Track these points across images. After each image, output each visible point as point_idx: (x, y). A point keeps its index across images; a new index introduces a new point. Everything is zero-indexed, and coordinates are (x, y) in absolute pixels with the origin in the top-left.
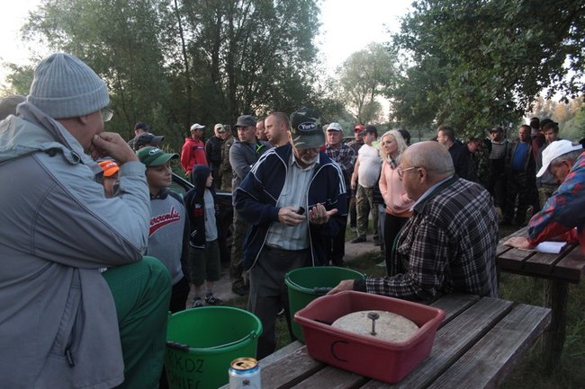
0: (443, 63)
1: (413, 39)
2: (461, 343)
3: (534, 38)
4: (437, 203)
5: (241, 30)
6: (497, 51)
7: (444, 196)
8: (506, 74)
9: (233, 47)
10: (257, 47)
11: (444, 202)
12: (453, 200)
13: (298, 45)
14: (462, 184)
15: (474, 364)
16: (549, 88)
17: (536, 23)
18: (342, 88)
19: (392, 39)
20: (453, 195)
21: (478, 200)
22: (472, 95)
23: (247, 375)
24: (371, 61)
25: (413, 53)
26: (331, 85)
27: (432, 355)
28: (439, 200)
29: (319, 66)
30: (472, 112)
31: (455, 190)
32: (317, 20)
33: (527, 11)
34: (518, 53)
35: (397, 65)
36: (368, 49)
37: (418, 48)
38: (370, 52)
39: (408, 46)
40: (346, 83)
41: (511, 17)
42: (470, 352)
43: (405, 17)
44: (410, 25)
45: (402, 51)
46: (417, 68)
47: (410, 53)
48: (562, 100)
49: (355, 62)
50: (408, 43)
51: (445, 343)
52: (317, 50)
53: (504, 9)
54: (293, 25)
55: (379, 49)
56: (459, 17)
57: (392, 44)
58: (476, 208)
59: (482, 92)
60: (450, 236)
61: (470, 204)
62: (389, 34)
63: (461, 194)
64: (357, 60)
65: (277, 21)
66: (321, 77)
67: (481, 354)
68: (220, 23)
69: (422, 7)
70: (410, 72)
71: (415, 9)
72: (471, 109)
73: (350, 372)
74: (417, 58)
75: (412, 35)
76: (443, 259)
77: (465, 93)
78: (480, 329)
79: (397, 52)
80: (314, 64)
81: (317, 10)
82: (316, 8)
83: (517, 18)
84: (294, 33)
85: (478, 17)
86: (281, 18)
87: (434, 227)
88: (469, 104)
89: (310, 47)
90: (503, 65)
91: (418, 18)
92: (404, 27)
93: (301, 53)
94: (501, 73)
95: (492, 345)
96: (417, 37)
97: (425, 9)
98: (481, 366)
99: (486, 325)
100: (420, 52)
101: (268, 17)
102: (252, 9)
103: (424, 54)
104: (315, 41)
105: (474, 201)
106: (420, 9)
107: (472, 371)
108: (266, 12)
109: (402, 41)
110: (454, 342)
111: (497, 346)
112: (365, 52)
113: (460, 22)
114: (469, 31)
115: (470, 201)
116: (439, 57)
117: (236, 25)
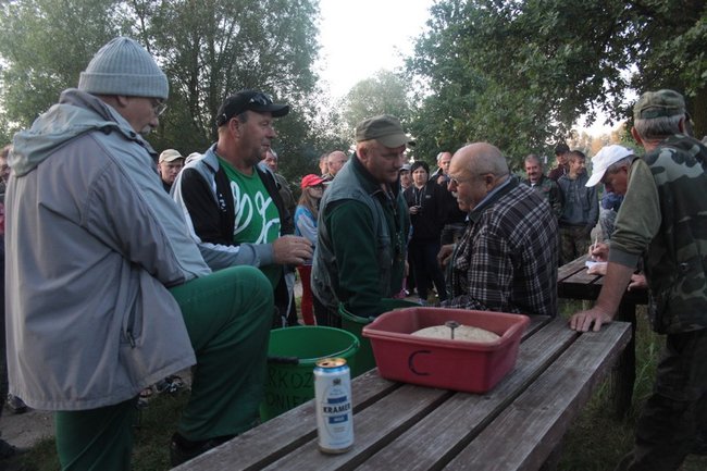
0: (466, 90)
1: (429, 63)
2: (545, 356)
3: (573, 54)
4: (496, 213)
5: (223, 55)
6: (534, 70)
7: (504, 204)
8: (545, 95)
9: (215, 76)
10: (243, 75)
11: (504, 211)
12: (513, 209)
13: (292, 72)
14: (523, 191)
15: (563, 373)
16: (587, 114)
17: (573, 38)
18: (346, 125)
19: (405, 63)
20: (513, 203)
21: (540, 209)
22: (506, 120)
23: (336, 373)
24: (380, 91)
25: (431, 80)
26: (335, 119)
27: (516, 367)
28: (499, 209)
29: (320, 97)
30: (507, 139)
31: (515, 197)
32: (315, 42)
33: (563, 24)
34: (557, 70)
35: (411, 95)
36: (376, 77)
37: (437, 73)
38: (378, 81)
39: (424, 72)
40: (351, 119)
41: (546, 31)
42: (556, 362)
43: (419, 38)
44: (425, 47)
45: (417, 77)
46: (435, 97)
47: (426, 80)
48: (607, 122)
49: (360, 92)
50: (423, 68)
51: (527, 357)
52: (316, 79)
53: (538, 22)
54: (287, 48)
55: (389, 77)
56: (488, 31)
57: (405, 69)
58: (538, 217)
59: (518, 115)
60: (512, 247)
61: (531, 214)
62: (402, 58)
63: (521, 202)
64: (363, 91)
65: (267, 44)
66: (324, 109)
67: (569, 363)
68: (197, 46)
69: (438, 25)
70: (428, 101)
71: (430, 28)
72: (505, 135)
73: (432, 388)
74: (434, 86)
75: (428, 58)
76: (507, 271)
77: (498, 117)
78: (561, 344)
79: (411, 78)
80: (315, 94)
81: (315, 31)
82: (313, 28)
83: (552, 32)
84: (289, 58)
85: (509, 32)
86: (272, 41)
87: (495, 237)
88: (503, 131)
89: (308, 73)
90: (542, 84)
91: (433, 39)
92: (419, 49)
93: (298, 82)
94: (539, 94)
95: (578, 355)
96: (434, 61)
97: (441, 27)
98: (572, 373)
99: (566, 340)
100: (438, 78)
101: (256, 40)
102: (237, 30)
103: (443, 81)
104: (314, 68)
105: (535, 210)
106: (436, 28)
107: (564, 378)
108: (252, 33)
109: (416, 66)
110: (536, 356)
111: (584, 356)
112: (373, 81)
113: (488, 37)
114: (499, 47)
115: (531, 210)
116: (462, 83)
117: (217, 49)
